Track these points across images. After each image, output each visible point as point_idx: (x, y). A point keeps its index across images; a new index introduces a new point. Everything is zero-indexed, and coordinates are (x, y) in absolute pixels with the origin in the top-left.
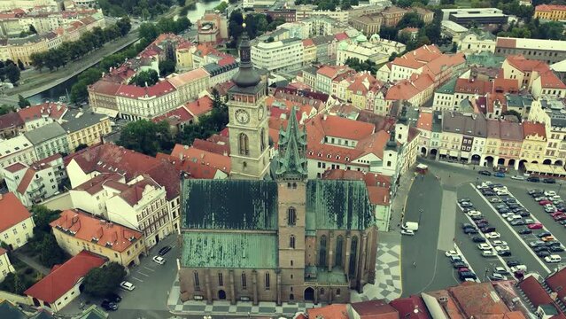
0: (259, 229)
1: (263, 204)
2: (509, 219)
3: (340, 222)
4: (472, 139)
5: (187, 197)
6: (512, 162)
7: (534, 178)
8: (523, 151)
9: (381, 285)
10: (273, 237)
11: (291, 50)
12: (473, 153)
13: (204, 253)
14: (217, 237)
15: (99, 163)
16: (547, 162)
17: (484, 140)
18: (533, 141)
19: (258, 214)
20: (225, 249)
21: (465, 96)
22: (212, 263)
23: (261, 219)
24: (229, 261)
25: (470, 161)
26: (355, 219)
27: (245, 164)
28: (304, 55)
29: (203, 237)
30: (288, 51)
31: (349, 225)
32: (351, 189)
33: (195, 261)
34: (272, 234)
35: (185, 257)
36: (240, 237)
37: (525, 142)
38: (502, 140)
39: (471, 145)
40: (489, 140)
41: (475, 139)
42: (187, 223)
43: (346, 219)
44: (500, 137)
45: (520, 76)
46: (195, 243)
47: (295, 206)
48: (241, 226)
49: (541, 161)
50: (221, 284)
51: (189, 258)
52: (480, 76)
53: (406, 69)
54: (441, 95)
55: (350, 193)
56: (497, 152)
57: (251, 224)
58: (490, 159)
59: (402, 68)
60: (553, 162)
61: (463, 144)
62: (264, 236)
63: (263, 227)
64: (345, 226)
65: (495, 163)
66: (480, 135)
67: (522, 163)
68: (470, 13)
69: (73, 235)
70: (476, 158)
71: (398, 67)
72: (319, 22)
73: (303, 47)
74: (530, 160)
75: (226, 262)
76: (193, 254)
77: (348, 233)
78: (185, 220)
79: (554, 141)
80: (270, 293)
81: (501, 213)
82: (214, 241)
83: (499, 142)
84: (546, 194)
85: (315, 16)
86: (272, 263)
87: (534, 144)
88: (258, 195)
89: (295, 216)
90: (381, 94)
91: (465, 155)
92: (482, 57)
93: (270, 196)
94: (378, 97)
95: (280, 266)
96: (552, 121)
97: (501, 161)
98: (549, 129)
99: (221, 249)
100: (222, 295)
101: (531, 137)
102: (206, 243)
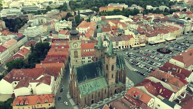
0: (100, 76)
1: (99, 68)
2: (139, 59)
3: (119, 67)
4: (118, 42)
5: (76, 73)
6: (128, 46)
7: (135, 49)
8: (130, 43)
9: (128, 83)
10: (104, 78)
11: (40, 28)
12: (119, 46)
13: (87, 89)
14: (88, 83)
15: (14, 78)
16: (135, 44)
17: (121, 42)
18: (132, 39)
19: (98, 72)
20: (92, 86)
21: (107, 32)
22: (90, 92)
23: (100, 73)
24: (95, 89)
25: (118, 49)
26: (122, 65)
27: (76, 61)
28: (44, 30)
29: (84, 85)
30: (39, 29)
31: (122, 67)
32: (120, 57)
33: (85, 93)
34: (103, 77)
35: (81, 93)
36: (95, 81)
37: (130, 40)
38: (125, 41)
39: (118, 44)
40: (122, 41)
41: (119, 42)
42: (78, 82)
43: (120, 66)
44: (124, 40)
45: (115, 25)
46: (82, 87)
47: (114, 64)
48: (95, 77)
49: (134, 44)
50: (92, 98)
51: (83, 93)
52: (105, 27)
53: (84, 28)
54: (99, 33)
55: (120, 58)
56: (124, 44)
57: (98, 76)
58: (123, 47)
59: (83, 28)
60: (136, 44)
61: (116, 44)
62: (101, 78)
63: (101, 75)
64: (121, 68)
65: (124, 47)
66: (120, 41)
67: (130, 45)
68: (83, 11)
69: (28, 105)
70: (120, 47)
71: (81, 28)
72: (40, 19)
73: (43, 27)
74: (132, 45)
75: (94, 90)
76: (83, 91)
77: (122, 70)
78: (77, 81)
79: (136, 38)
80: (106, 95)
81: (136, 58)
82: (88, 85)
83: (124, 41)
84: (140, 51)
85: (38, 17)
86: (106, 85)
87: (132, 40)
88: (97, 66)
89: (113, 67)
90: (84, 36)
91: (117, 47)
92: (100, 22)
93: (100, 65)
94: (83, 37)
95: (109, 85)
96: (135, 33)
97: (126, 47)
98: (134, 36)
99: (91, 87)
100: (92, 102)
101: (131, 39)
102: (86, 86)
